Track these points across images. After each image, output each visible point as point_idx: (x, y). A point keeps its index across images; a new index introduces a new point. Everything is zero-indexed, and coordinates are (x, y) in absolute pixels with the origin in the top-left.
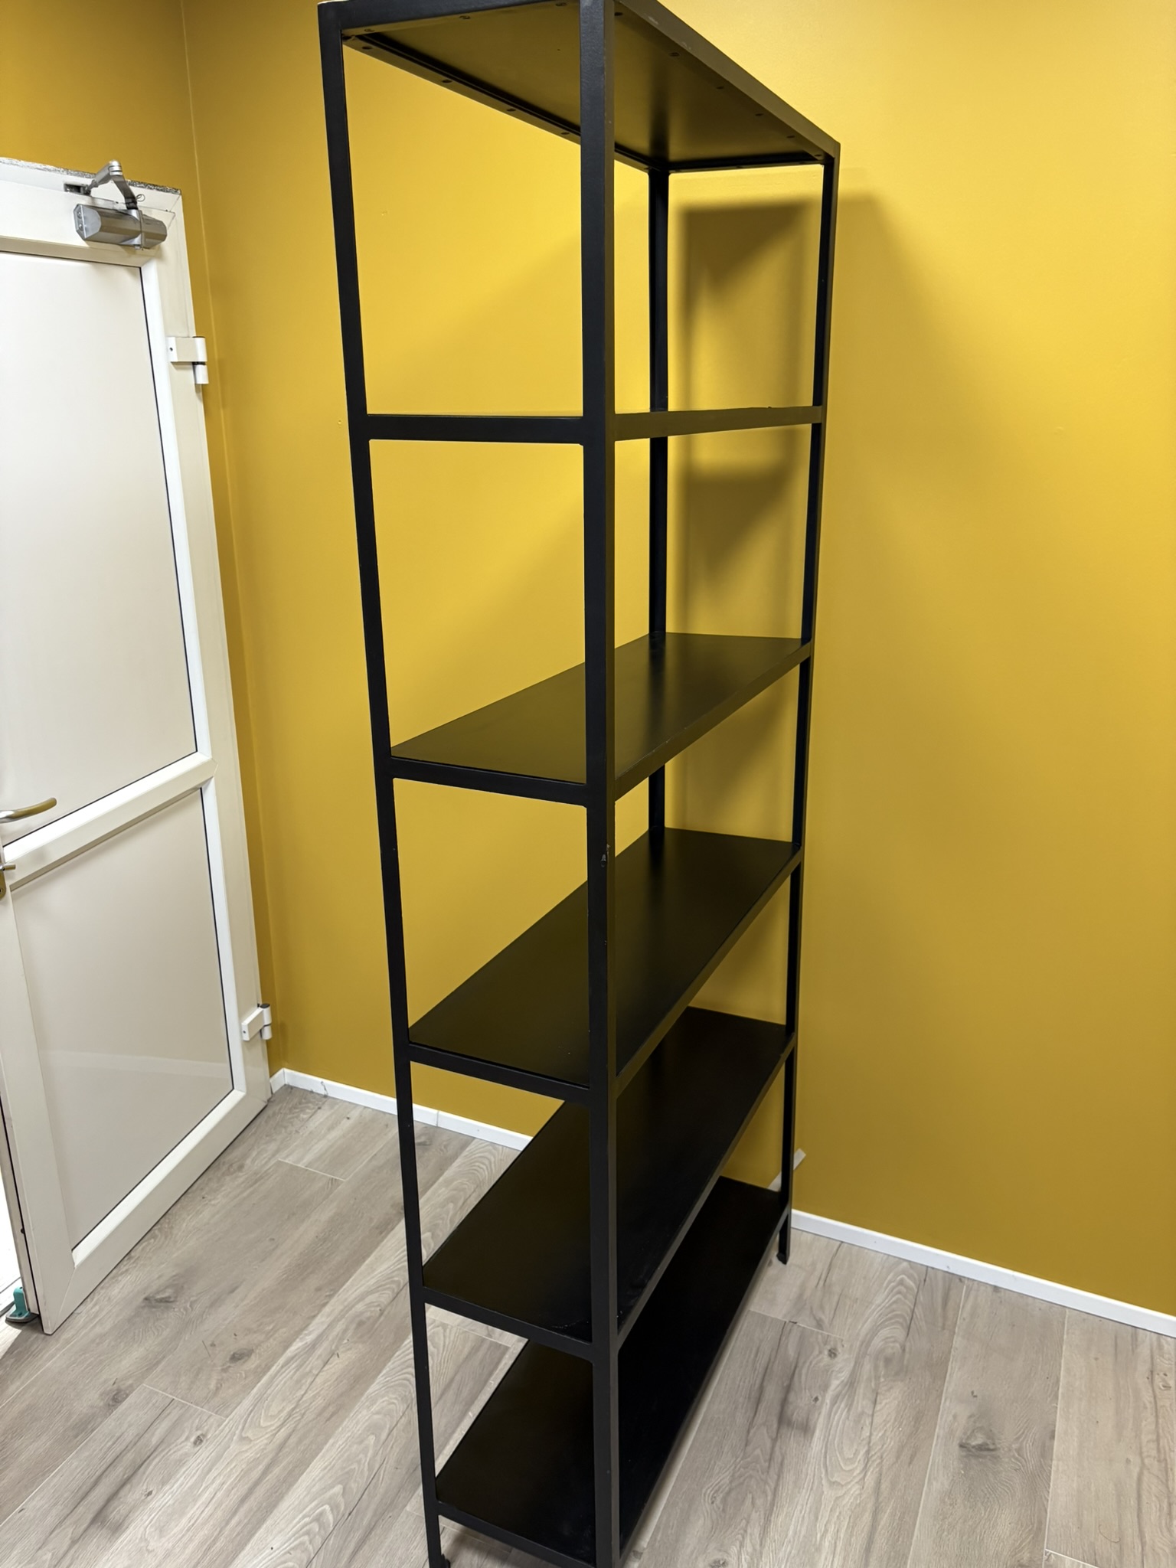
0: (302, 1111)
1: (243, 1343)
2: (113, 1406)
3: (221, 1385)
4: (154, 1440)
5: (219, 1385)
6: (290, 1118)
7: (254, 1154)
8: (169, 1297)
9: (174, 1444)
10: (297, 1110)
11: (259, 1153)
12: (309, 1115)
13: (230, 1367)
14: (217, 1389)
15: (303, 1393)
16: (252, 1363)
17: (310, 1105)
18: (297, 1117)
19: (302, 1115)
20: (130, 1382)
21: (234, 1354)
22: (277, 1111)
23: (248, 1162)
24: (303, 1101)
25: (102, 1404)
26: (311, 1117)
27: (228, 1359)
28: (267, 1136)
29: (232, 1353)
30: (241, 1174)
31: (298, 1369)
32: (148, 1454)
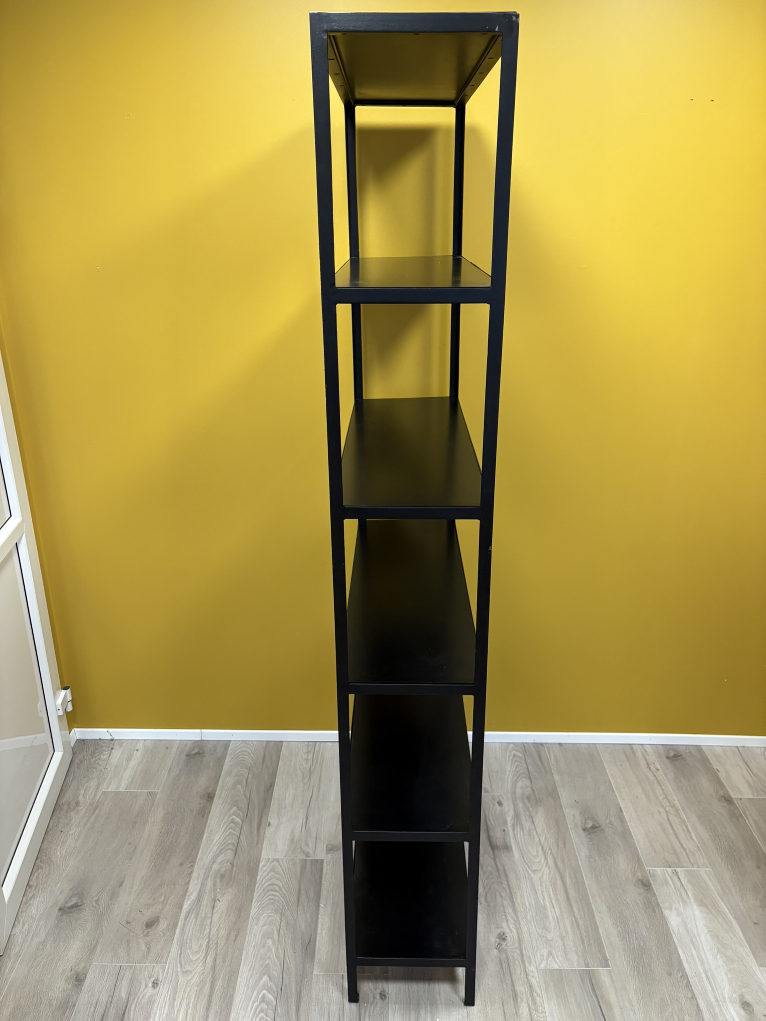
0: (100, 754)
1: (148, 914)
2: (79, 985)
3: (150, 945)
4: (124, 995)
5: (148, 946)
6: (95, 761)
7: (82, 792)
8: (77, 903)
9: (139, 993)
10: (97, 754)
11: (85, 790)
12: (108, 755)
13: (148, 932)
14: (148, 949)
15: (209, 930)
16: (163, 925)
17: (104, 748)
18: (100, 759)
19: (102, 757)
20: (82, 965)
21: (147, 923)
22: (82, 758)
23: (81, 798)
24: (97, 747)
25: (70, 986)
26: (109, 756)
27: (144, 928)
28: (85, 777)
29: (145, 923)
30: (80, 808)
31: (197, 917)
32: (125, 1005)
